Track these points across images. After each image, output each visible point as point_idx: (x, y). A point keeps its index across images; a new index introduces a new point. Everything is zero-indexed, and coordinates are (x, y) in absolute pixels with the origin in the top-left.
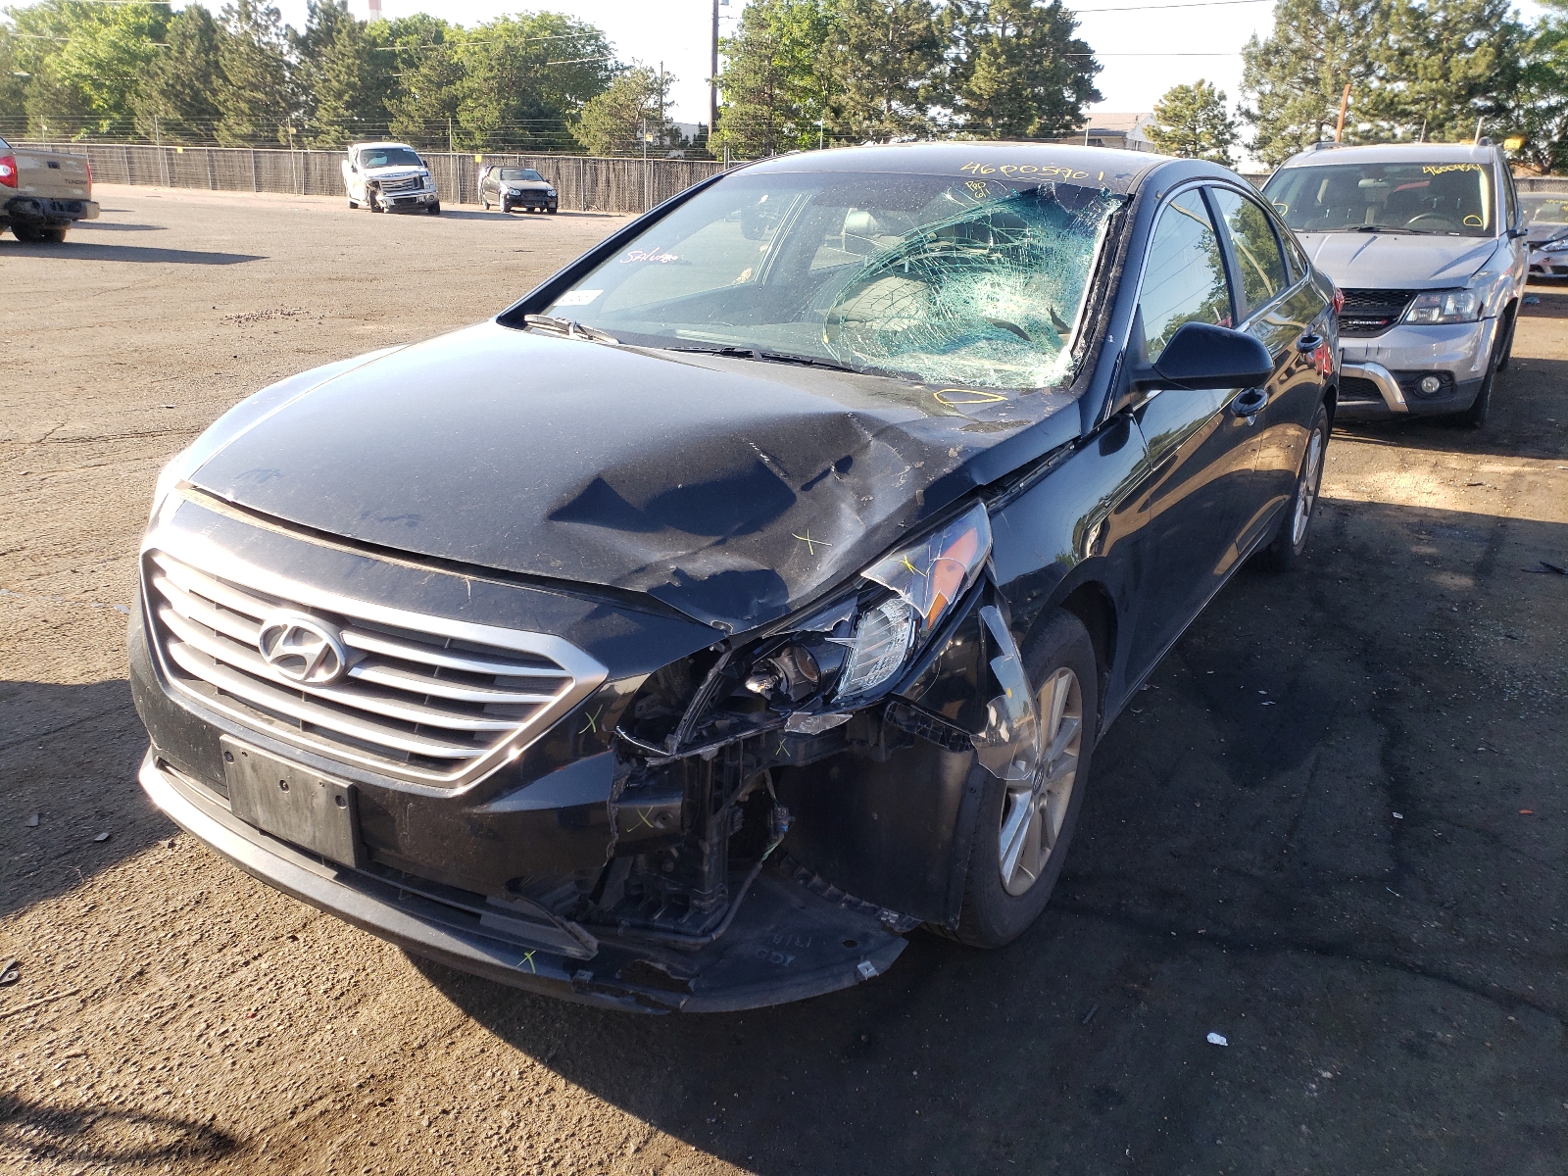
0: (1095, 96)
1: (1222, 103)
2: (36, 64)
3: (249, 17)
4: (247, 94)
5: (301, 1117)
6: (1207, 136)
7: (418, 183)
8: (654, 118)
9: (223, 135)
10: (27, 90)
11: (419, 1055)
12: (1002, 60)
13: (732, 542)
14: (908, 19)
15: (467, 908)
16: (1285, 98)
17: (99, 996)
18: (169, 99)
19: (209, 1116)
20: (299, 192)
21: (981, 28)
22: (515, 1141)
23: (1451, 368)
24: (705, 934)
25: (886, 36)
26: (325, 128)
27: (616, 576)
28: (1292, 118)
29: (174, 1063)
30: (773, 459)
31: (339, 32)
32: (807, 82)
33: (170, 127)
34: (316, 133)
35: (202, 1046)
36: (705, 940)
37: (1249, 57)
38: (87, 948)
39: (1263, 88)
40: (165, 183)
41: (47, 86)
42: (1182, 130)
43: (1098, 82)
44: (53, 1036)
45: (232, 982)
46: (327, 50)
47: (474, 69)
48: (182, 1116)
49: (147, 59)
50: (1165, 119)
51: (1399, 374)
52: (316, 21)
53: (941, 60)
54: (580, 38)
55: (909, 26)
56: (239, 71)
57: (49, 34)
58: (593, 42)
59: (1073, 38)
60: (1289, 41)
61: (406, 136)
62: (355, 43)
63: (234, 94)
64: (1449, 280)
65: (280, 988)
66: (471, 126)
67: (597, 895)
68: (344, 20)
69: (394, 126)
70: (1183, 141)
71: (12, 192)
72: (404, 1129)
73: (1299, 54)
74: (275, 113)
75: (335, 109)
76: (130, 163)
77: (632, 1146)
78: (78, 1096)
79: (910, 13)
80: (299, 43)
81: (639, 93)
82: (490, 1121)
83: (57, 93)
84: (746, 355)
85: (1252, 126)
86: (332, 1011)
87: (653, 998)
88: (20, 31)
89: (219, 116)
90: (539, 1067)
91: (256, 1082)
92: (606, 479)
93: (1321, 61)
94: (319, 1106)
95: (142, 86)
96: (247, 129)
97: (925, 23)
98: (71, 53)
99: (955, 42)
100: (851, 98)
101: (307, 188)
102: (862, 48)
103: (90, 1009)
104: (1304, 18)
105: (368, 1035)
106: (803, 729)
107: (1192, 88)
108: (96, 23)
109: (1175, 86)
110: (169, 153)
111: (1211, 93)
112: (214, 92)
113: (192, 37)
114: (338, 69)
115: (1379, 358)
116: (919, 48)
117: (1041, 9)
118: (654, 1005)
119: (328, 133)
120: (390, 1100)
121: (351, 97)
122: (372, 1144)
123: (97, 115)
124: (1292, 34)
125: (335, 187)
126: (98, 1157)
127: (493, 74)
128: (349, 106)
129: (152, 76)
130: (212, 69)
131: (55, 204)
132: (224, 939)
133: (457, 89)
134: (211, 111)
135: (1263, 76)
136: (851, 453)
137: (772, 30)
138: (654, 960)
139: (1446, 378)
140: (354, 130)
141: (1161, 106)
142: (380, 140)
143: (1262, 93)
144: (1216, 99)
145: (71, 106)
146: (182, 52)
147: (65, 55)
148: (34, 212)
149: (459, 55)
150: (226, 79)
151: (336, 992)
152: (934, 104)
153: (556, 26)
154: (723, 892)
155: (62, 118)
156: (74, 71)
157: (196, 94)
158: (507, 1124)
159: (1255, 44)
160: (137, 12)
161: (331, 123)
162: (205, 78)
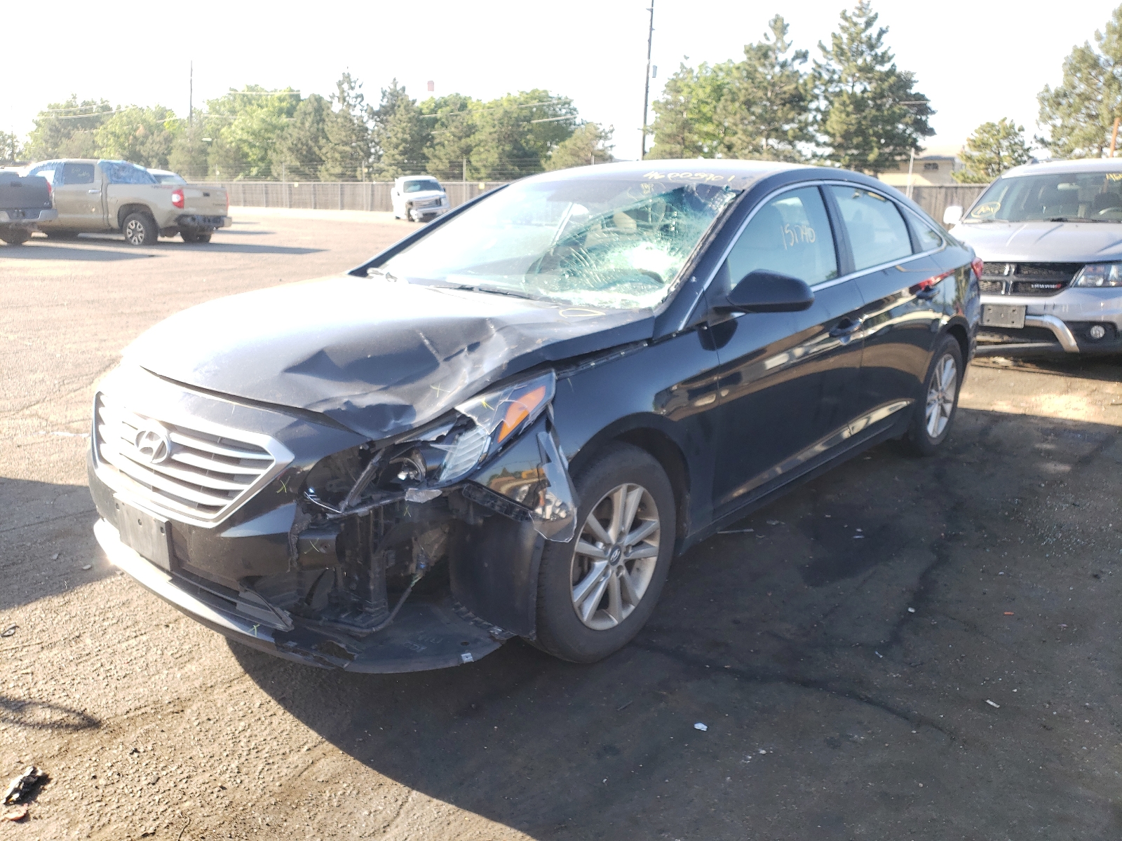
0: (930, 132)
1: (1022, 133)
2: (216, 133)
3: (344, 100)
4: (341, 148)
5: (131, 714)
6: (1008, 158)
7: (438, 202)
8: (601, 156)
9: (323, 174)
10: (209, 149)
11: (209, 691)
12: (850, 108)
13: (392, 389)
14: (781, 82)
15: (229, 598)
16: (1073, 129)
17: (52, 645)
18: (293, 152)
19: (83, 709)
20: (367, 210)
21: (836, 86)
22: (242, 737)
23: (1114, 320)
24: (369, 627)
25: (766, 95)
26: (386, 168)
27: (308, 403)
28: (1077, 143)
29: (76, 682)
30: (432, 343)
31: (399, 106)
32: (709, 128)
33: (294, 171)
34: (380, 171)
35: (95, 675)
36: (368, 631)
37: (1043, 100)
38: (55, 622)
39: (1054, 122)
40: (286, 206)
41: (221, 147)
42: (988, 154)
43: (931, 121)
44: (20, 663)
45: (124, 645)
46: (391, 118)
47: (483, 127)
48: (69, 708)
49: (282, 129)
50: (975, 146)
51: (1072, 325)
52: (385, 100)
53: (805, 109)
54: (558, 104)
55: (781, 87)
56: (335, 133)
57: (227, 113)
58: (567, 106)
59: (913, 91)
60: (1074, 88)
61: (436, 172)
62: (409, 113)
63: (332, 148)
64: (1108, 256)
65: (148, 650)
66: (478, 165)
67: (308, 601)
68: (402, 99)
69: (429, 166)
70: (989, 163)
71: (180, 211)
72: (184, 725)
73: (1083, 97)
74: (357, 159)
75: (393, 155)
76: (267, 193)
77: (306, 748)
78: (20, 693)
79: (784, 79)
80: (374, 114)
81: (591, 140)
82: (232, 727)
83: (228, 151)
84: (471, 289)
85: (1046, 150)
86: (172, 664)
87: (327, 660)
88: (210, 113)
89: (322, 162)
90: (273, 703)
91: (115, 695)
92: (327, 351)
93: (1100, 102)
94: (143, 710)
95: (277, 146)
96: (338, 170)
97: (794, 86)
98: (236, 126)
99: (816, 97)
100: (740, 139)
101: (373, 208)
102: (749, 104)
103: (45, 651)
104: (1086, 71)
105: (185, 678)
106: (415, 499)
107: (997, 124)
108: (255, 107)
109: (984, 123)
110: (290, 186)
111: (1012, 127)
112: (320, 148)
113: (310, 114)
114: (398, 129)
115: (1055, 312)
116: (790, 102)
117: (881, 72)
118: (324, 663)
119: (388, 171)
120: (182, 711)
121: (404, 148)
122: (162, 731)
123: (249, 165)
124: (1076, 82)
125: (388, 207)
126: (17, 722)
127: (495, 130)
128: (403, 153)
129: (285, 139)
130: (320, 134)
131: (205, 219)
132: (130, 623)
133: (471, 140)
134: (318, 159)
135: (1054, 113)
136: (480, 340)
137: (685, 93)
138: (339, 642)
139: (1110, 327)
140: (404, 168)
141: (973, 138)
142: (419, 174)
143: (1054, 126)
144: (1017, 131)
145: (235, 159)
146: (303, 123)
147: (233, 127)
148: (192, 224)
149: (476, 118)
150: (328, 139)
151: (178, 655)
152: (800, 140)
153: (542, 97)
154: (385, 604)
155: (228, 166)
156: (238, 137)
157: (310, 148)
158: (241, 729)
159: (1047, 91)
160: (281, 100)
161: (391, 165)
162: (316, 140)
